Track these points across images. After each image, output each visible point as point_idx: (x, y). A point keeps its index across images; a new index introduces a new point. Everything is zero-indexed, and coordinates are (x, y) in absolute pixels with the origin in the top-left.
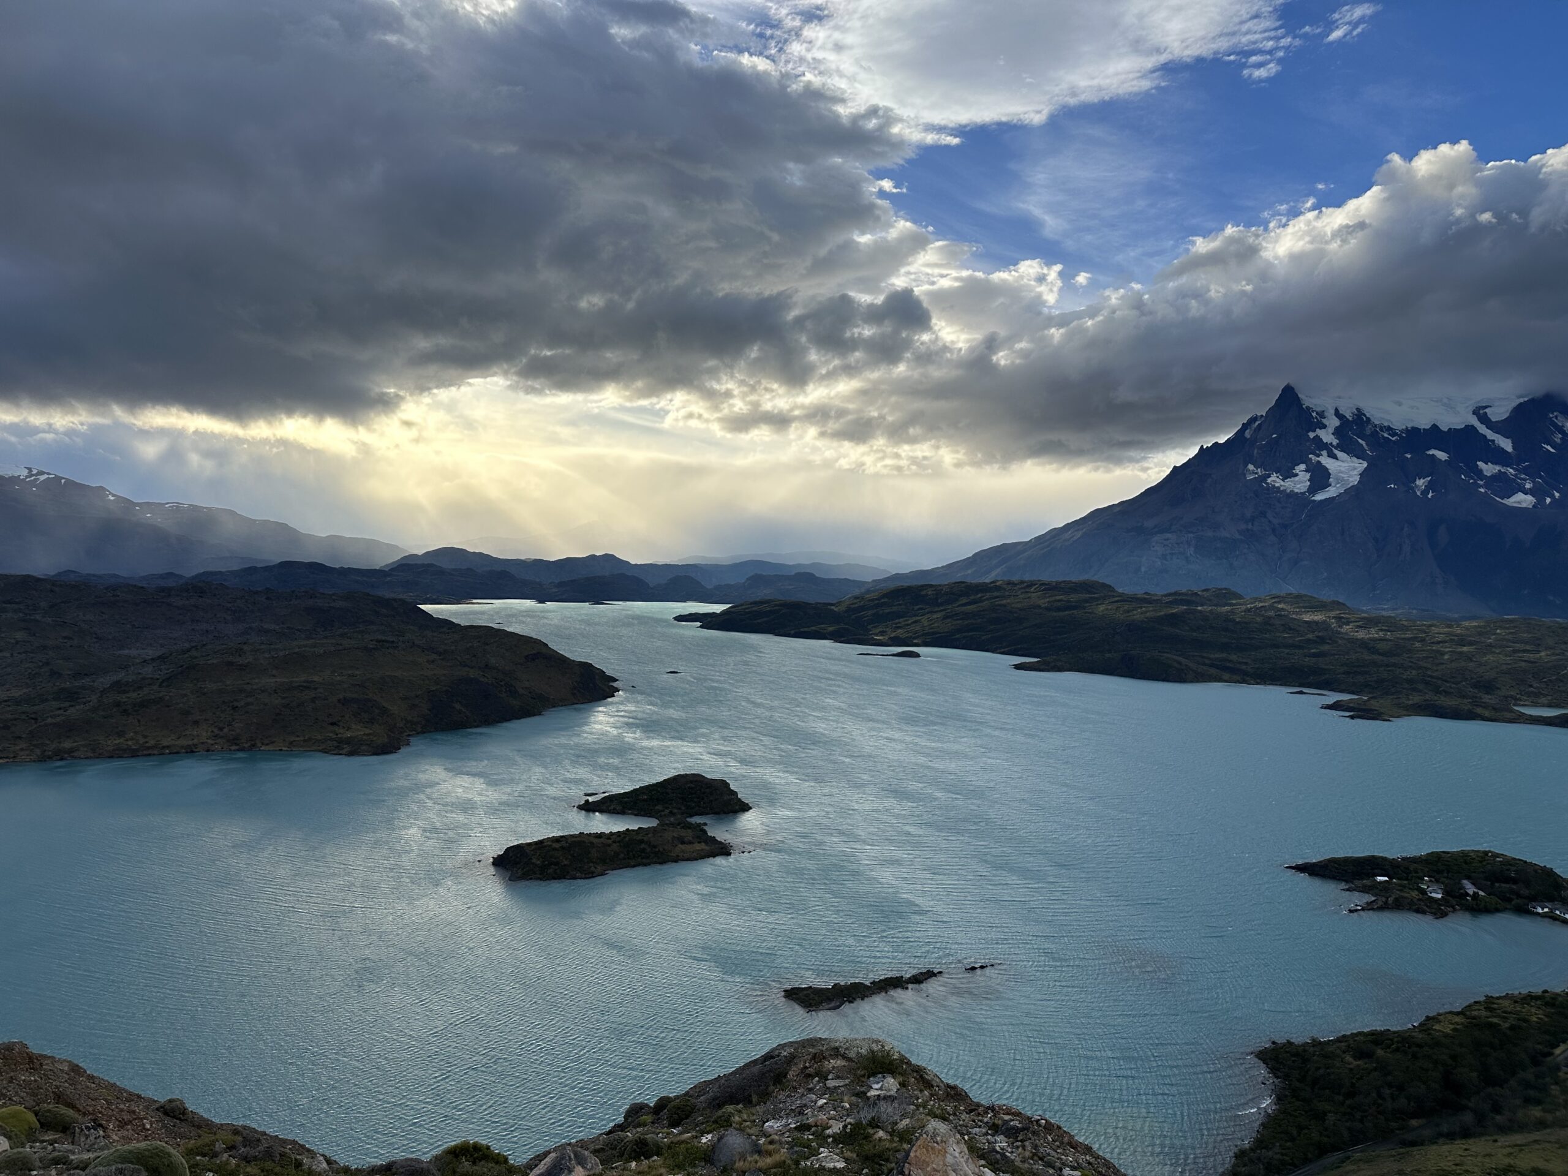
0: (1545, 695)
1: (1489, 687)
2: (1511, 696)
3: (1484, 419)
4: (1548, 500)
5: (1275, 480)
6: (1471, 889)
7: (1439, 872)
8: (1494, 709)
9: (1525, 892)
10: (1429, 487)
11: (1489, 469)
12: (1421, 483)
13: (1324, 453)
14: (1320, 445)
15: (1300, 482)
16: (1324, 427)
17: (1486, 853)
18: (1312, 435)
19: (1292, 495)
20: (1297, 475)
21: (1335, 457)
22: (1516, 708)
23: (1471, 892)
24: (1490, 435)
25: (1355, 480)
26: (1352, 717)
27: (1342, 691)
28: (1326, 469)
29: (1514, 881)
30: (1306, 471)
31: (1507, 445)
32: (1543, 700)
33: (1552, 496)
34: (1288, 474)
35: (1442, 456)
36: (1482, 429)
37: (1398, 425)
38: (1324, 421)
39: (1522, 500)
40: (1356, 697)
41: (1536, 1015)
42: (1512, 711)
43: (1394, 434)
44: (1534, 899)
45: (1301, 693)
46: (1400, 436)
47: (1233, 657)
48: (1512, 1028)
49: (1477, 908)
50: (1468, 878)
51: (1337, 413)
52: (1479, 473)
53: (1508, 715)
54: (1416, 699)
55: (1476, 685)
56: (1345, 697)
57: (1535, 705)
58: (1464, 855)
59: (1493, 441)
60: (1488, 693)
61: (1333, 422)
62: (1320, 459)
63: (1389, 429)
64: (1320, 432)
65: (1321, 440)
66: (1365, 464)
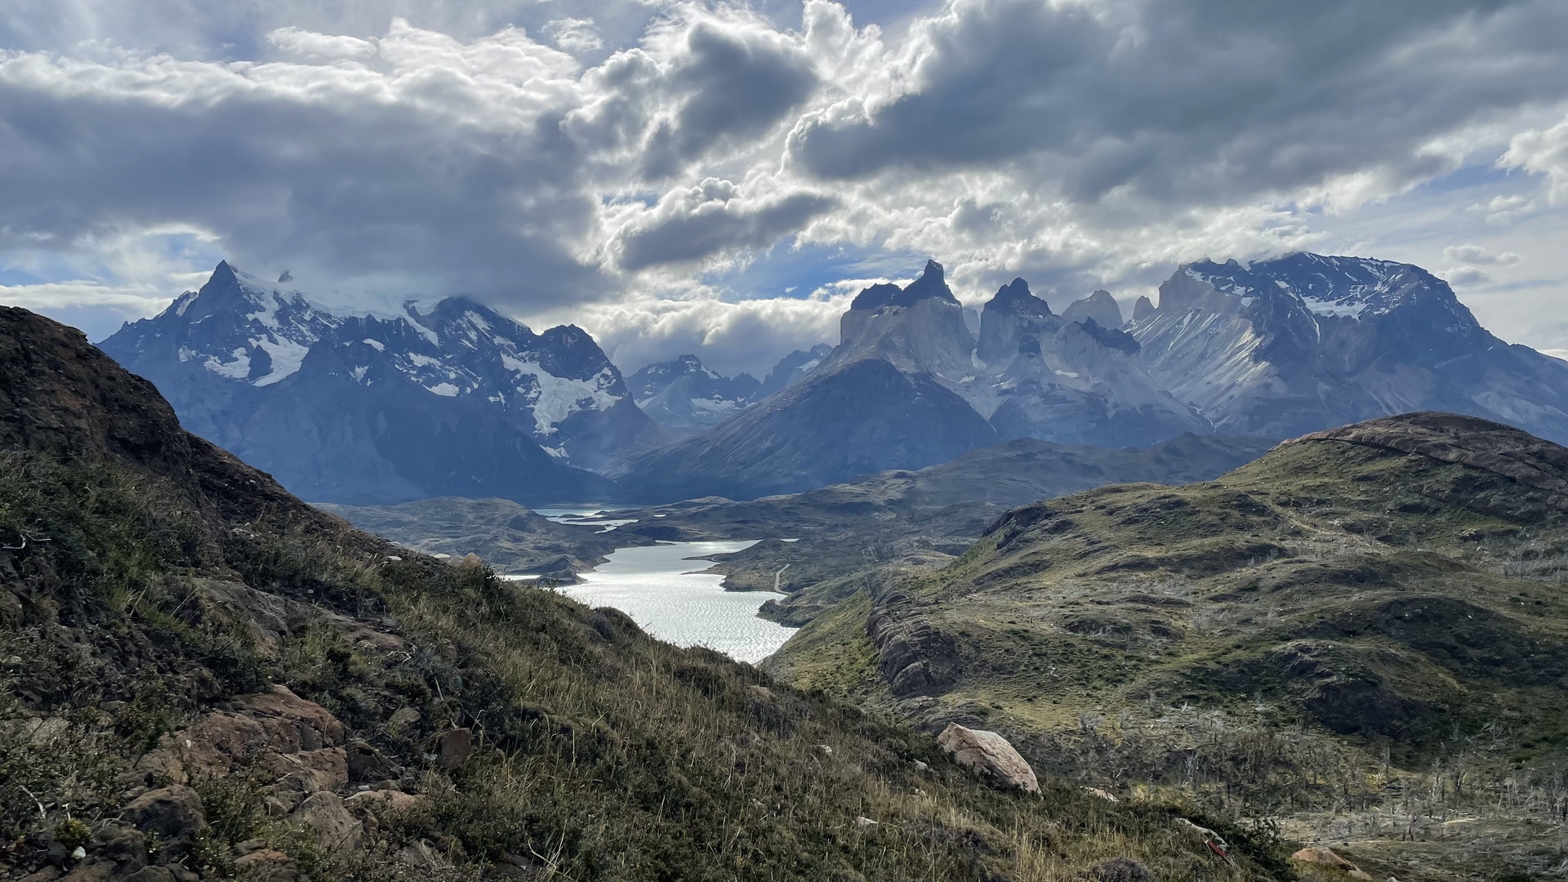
3: (413, 312)
4: (469, 390)
5: (212, 363)
10: (367, 376)
11: (420, 360)
12: (360, 371)
13: (264, 336)
14: (262, 329)
15: (239, 367)
16: (262, 309)
18: (250, 317)
19: (231, 381)
20: (236, 360)
21: (276, 342)
25: (296, 366)
28: (266, 355)
30: (246, 355)
31: (432, 338)
33: (472, 387)
34: (227, 359)
35: (378, 346)
36: (412, 321)
37: (338, 315)
38: (262, 303)
39: (446, 390)
43: (333, 322)
46: (339, 324)
51: (276, 297)
52: (411, 362)
59: (422, 334)
61: (272, 306)
62: (261, 343)
63: (328, 316)
64: (258, 315)
65: (260, 323)
66: (306, 350)
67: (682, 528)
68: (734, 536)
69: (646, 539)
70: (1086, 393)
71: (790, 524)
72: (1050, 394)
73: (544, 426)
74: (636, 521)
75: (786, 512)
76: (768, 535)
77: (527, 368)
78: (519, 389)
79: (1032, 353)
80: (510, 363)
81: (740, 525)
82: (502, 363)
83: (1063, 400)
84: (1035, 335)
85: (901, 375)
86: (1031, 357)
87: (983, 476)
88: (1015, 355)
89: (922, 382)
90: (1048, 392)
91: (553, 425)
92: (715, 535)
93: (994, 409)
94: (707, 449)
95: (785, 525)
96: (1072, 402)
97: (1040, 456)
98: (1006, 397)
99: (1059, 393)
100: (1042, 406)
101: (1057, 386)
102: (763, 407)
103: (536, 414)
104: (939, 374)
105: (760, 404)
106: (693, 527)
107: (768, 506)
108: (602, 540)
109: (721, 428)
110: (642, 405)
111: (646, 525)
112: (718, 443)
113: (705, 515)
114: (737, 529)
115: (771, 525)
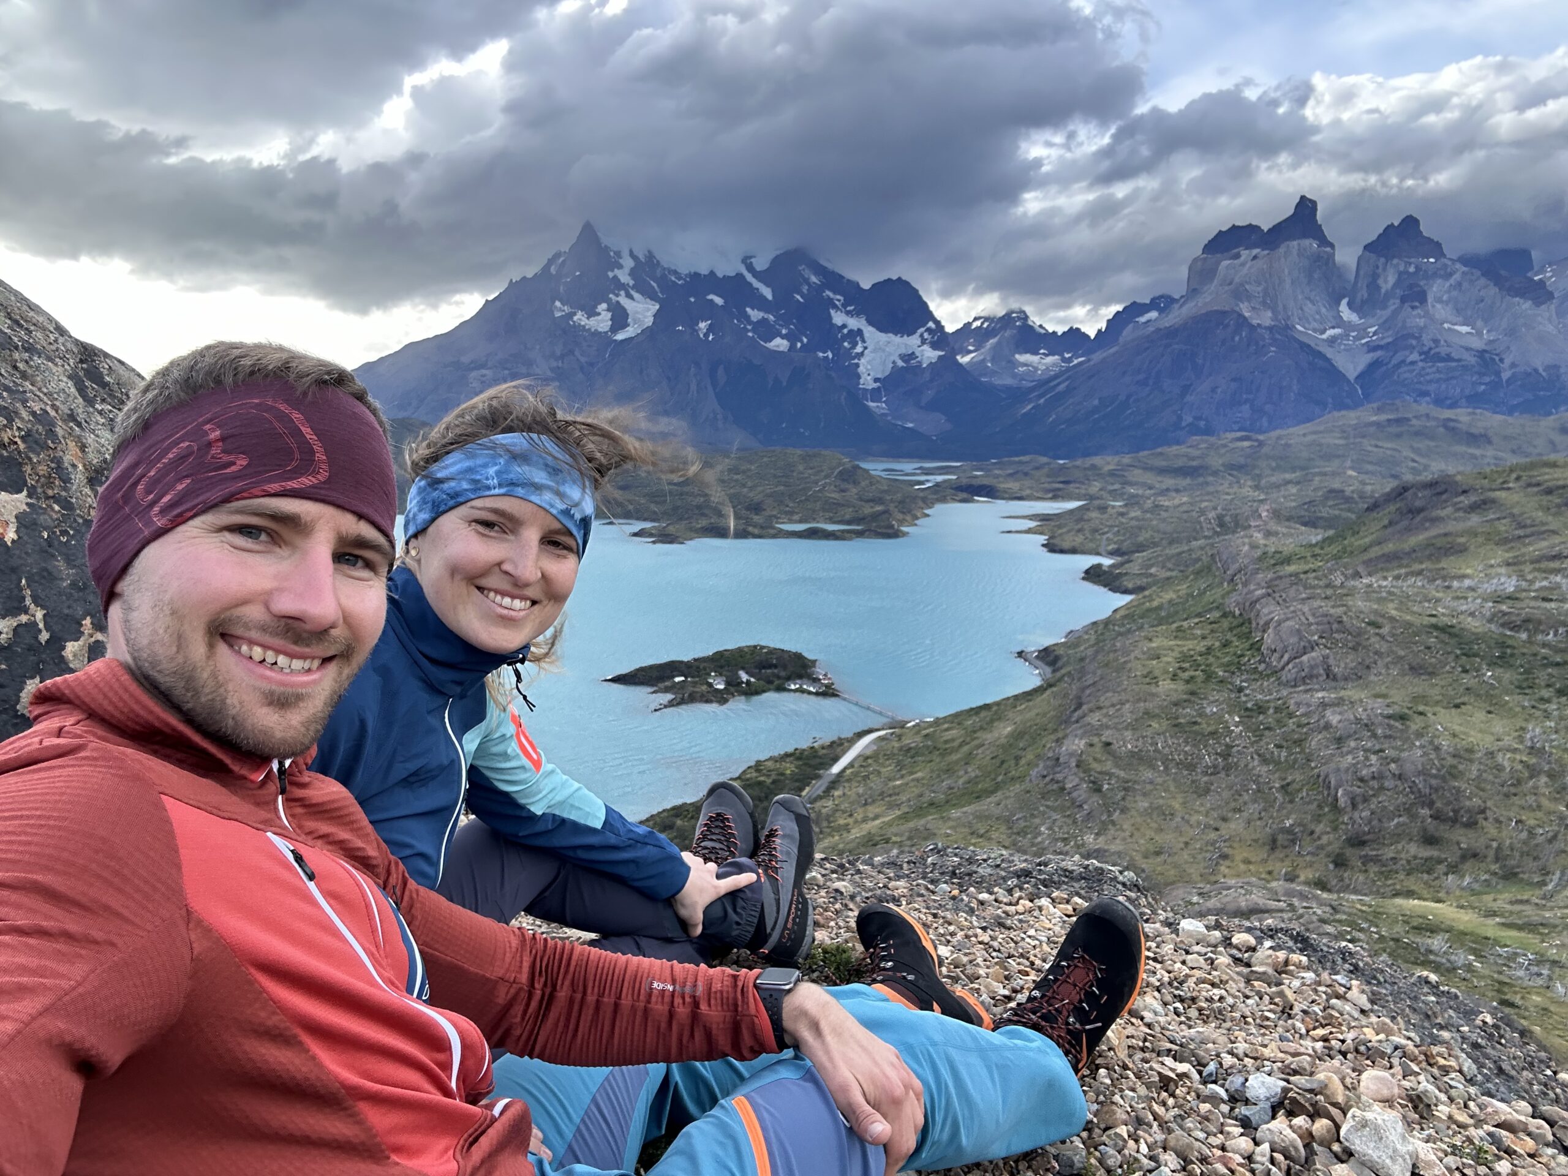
0: (797, 513)
1: (757, 508)
2: (775, 516)
3: (750, 268)
4: (799, 345)
5: (580, 317)
6: (744, 677)
7: (721, 667)
8: (762, 527)
9: (783, 674)
10: (710, 329)
11: (755, 315)
12: (703, 325)
13: (622, 293)
14: (619, 286)
15: (602, 321)
16: (620, 267)
17: (755, 647)
18: (611, 274)
19: (597, 334)
20: (599, 314)
21: (631, 297)
22: (778, 526)
23: (744, 680)
24: (756, 284)
25: (649, 321)
26: (654, 542)
27: (645, 520)
28: (624, 310)
29: (775, 666)
30: (608, 310)
31: (767, 293)
32: (796, 517)
33: (802, 342)
34: (592, 313)
35: (719, 301)
36: (749, 277)
37: (684, 271)
38: (621, 261)
39: (779, 344)
40: (656, 524)
41: (789, 768)
42: (774, 528)
43: (680, 278)
44: (789, 678)
45: (611, 523)
46: (684, 279)
48: (774, 782)
49: (751, 691)
50: (743, 668)
51: (632, 254)
52: (748, 318)
53: (772, 532)
54: (703, 522)
55: (748, 509)
56: (647, 525)
57: (791, 521)
58: (740, 650)
59: (758, 289)
60: (757, 514)
61: (628, 263)
62: (619, 299)
63: (675, 272)
64: (617, 272)
65: (619, 280)
66: (657, 306)
67: (1002, 486)
68: (1056, 495)
69: (965, 495)
70: (1478, 351)
71: (1117, 486)
72: (1432, 352)
73: (867, 382)
74: (954, 477)
75: (1112, 474)
76: (1091, 498)
77: (853, 323)
78: (846, 344)
79: (1417, 304)
80: (838, 318)
81: (1061, 486)
82: (830, 318)
83: (1448, 358)
84: (1422, 283)
85: (1253, 328)
86: (1413, 308)
87: (1342, 442)
88: (1394, 304)
89: (1278, 336)
90: (1430, 349)
91: (876, 380)
92: (1035, 494)
93: (1361, 367)
94: (1029, 407)
95: (1111, 488)
96: (1459, 360)
97: (1414, 422)
98: (1379, 353)
99: (1443, 350)
100: (1421, 364)
101: (1442, 342)
102: (1092, 363)
103: (861, 369)
104: (1298, 327)
105: (1089, 360)
106: (1013, 486)
107: (1094, 467)
108: (921, 494)
109: (1045, 383)
110: (964, 360)
111: (964, 481)
112: (1042, 401)
113: (1026, 474)
114: (1059, 489)
115: (1095, 487)
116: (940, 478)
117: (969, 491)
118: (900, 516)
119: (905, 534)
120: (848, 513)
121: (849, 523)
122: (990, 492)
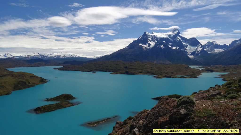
1: (172, 73)
2: (175, 74)
3: (170, 37)
8: (174, 76)
10: (163, 46)
11: (170, 44)
19: (146, 47)
21: (151, 42)
24: (170, 39)
25: (154, 45)
26: (156, 78)
27: (155, 75)
28: (150, 44)
30: (148, 44)
31: (172, 40)
33: (178, 47)
34: (145, 44)
35: (165, 42)
39: (174, 48)
42: (176, 76)
45: (150, 75)
46: (159, 39)
47: (140, 71)
54: (164, 75)
56: (155, 76)
57: (178, 75)
61: (151, 37)
62: (149, 42)
64: (149, 38)
65: (149, 40)
66: (155, 43)
67: (214, 70)
69: (207, 71)
71: (235, 70)
74: (205, 68)
75: (234, 68)
76: (231, 72)
78: (185, 47)
80: (184, 44)
82: (182, 44)
91: (190, 53)
94: (218, 57)
102: (229, 50)
103: (187, 51)
105: (228, 49)
106: (216, 70)
107: (230, 67)
108: (200, 71)
109: (220, 53)
110: (205, 50)
111: (207, 69)
112: (220, 56)
113: (218, 68)
114: (224, 71)
115: (231, 70)
116: (202, 68)
117: (208, 71)
118: (197, 75)
119: (198, 77)
120: (187, 74)
121: (188, 75)
122: (212, 71)
